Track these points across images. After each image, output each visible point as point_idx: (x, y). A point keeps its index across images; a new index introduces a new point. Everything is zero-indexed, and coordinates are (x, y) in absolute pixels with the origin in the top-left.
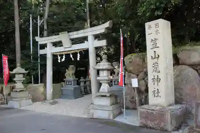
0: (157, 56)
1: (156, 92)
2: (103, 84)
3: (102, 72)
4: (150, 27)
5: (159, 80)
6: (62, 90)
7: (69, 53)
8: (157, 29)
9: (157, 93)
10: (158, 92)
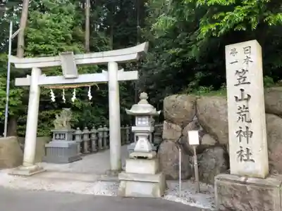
0: (246, 97)
1: (243, 153)
2: (140, 139)
3: (140, 119)
4: (234, 52)
5: (249, 134)
6: (46, 148)
7: (72, 87)
8: (248, 55)
9: (246, 155)
10: (249, 153)
